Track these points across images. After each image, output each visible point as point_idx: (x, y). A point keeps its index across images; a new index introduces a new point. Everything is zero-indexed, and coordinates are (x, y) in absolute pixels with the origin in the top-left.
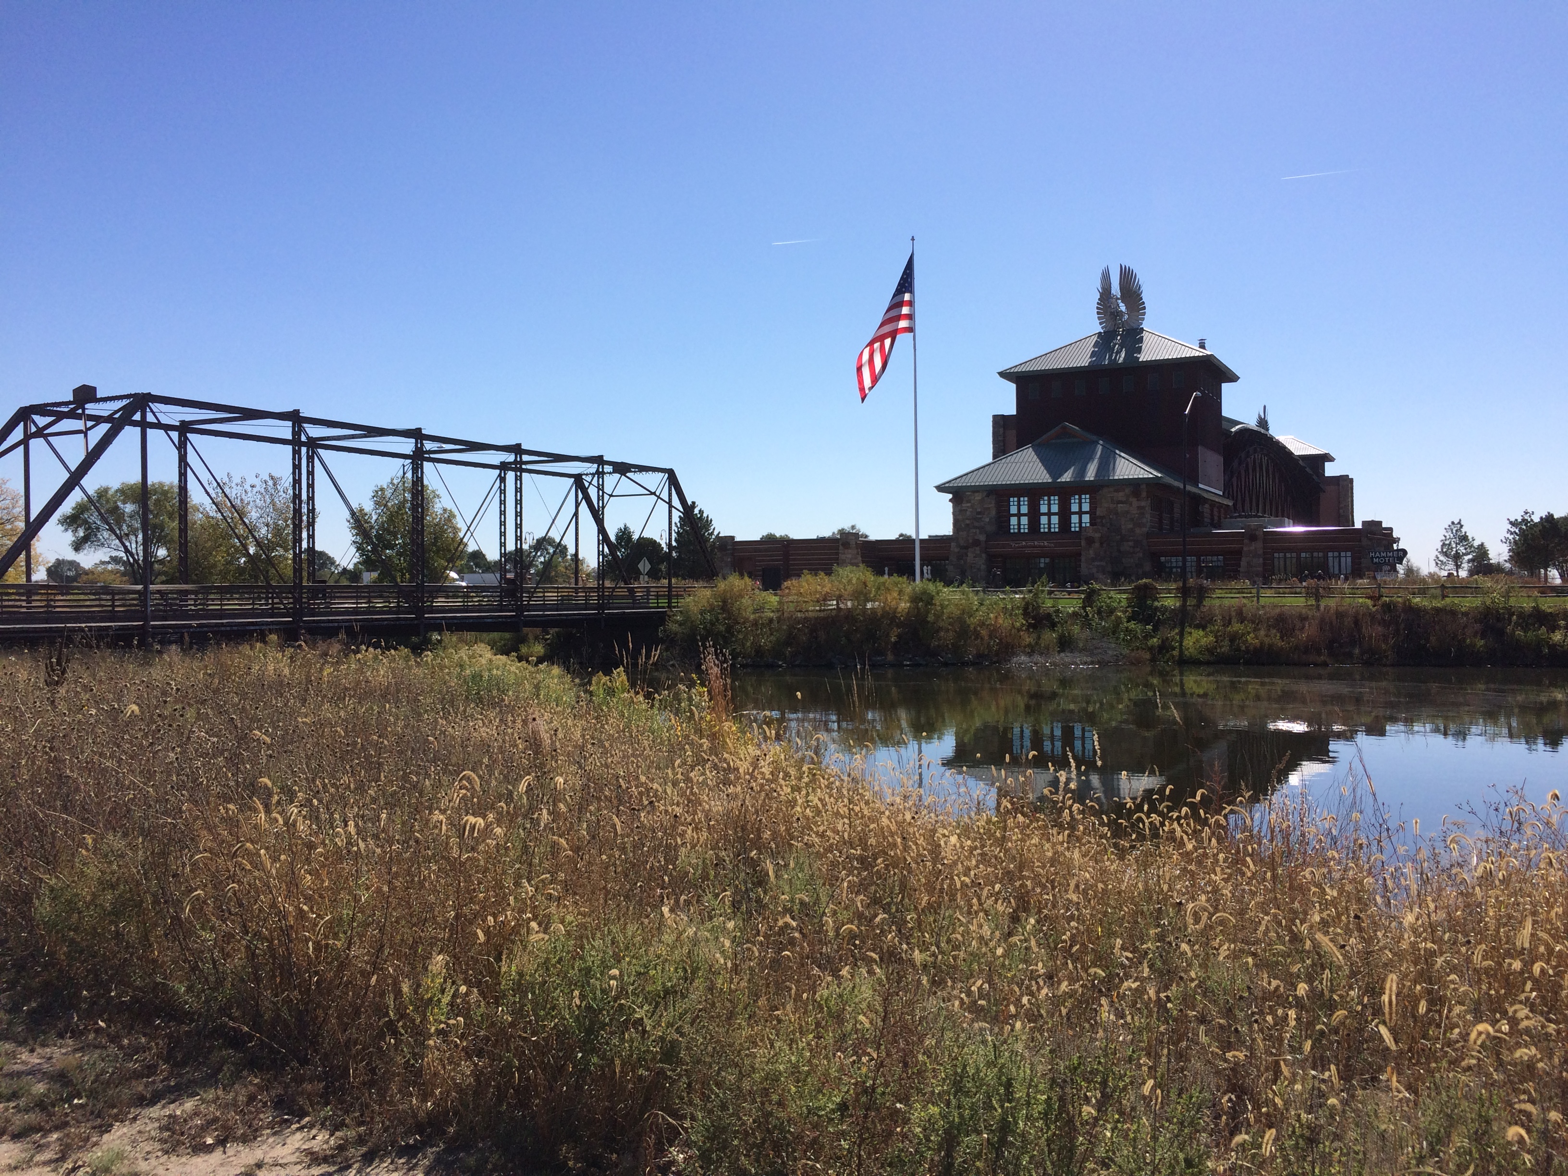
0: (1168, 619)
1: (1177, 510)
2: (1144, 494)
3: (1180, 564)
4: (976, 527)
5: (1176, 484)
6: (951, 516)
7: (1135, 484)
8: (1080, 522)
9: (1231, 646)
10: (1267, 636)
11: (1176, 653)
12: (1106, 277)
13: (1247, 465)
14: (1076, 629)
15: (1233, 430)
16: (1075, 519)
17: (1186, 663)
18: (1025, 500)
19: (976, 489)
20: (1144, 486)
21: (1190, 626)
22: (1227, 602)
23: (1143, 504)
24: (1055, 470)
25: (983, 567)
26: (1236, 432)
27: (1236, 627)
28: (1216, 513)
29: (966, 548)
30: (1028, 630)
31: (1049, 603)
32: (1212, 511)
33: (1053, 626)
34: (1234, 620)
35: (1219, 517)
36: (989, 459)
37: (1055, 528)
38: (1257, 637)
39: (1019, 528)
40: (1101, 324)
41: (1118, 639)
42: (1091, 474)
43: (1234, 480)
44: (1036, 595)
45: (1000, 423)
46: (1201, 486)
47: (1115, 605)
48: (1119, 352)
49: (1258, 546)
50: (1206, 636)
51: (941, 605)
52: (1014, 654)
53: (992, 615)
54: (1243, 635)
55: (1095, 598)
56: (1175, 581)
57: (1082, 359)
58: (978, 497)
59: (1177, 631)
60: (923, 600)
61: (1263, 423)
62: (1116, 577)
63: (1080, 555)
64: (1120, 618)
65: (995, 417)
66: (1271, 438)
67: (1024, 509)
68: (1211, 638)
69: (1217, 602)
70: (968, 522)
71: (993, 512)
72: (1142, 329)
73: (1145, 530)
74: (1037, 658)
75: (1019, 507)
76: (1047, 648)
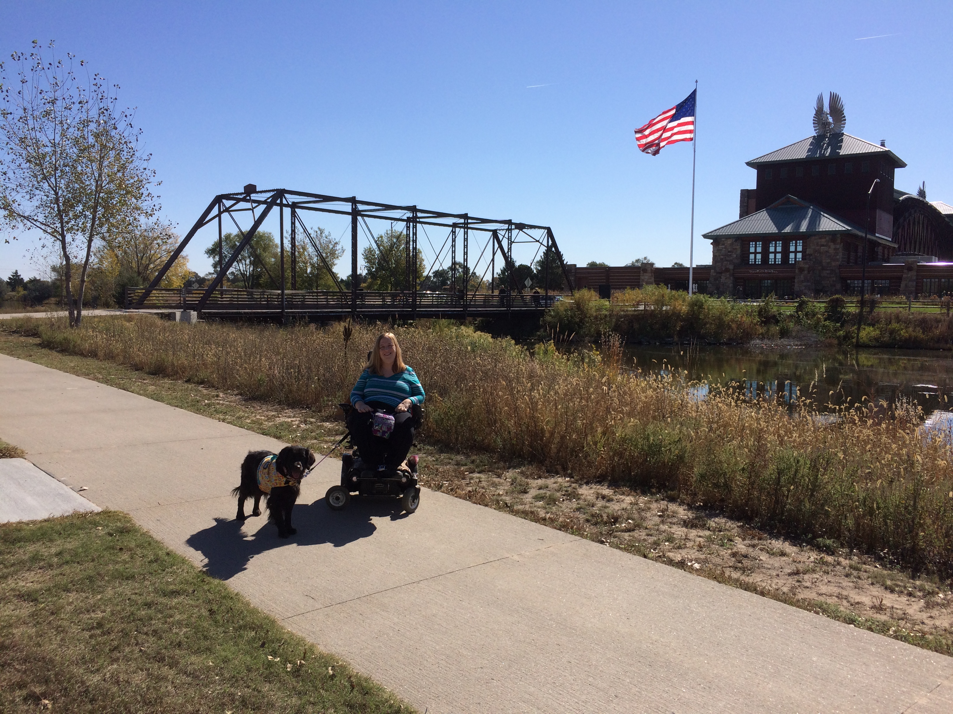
0: (851, 320)
1: (860, 249)
2: (839, 241)
3: (860, 285)
4: (727, 261)
5: (860, 234)
6: (712, 253)
7: (833, 235)
8: (796, 258)
9: (890, 337)
10: (914, 331)
11: (854, 340)
12: (820, 100)
13: (909, 221)
14: (791, 325)
15: (901, 199)
16: (792, 256)
17: (860, 346)
18: (759, 244)
19: (728, 237)
20: (839, 236)
21: (865, 324)
22: (889, 311)
23: (838, 246)
24: (780, 225)
25: (731, 285)
26: (903, 200)
27: (895, 325)
28: (886, 252)
29: (721, 273)
30: (761, 325)
31: (775, 309)
32: (884, 251)
33: (777, 322)
34: (893, 321)
35: (888, 255)
36: (738, 218)
37: (779, 262)
38: (907, 332)
39: (755, 261)
40: (815, 130)
41: (818, 331)
42: (803, 228)
43: (900, 230)
44: (767, 304)
45: (746, 195)
46: (877, 235)
47: (817, 310)
48: (826, 149)
49: (913, 274)
50: (875, 330)
51: (708, 309)
52: (752, 339)
53: (739, 316)
54: (898, 330)
55: (804, 306)
56: (857, 296)
57: (802, 154)
58: (729, 242)
59: (856, 327)
60: (697, 305)
61: (922, 193)
62: (818, 292)
63: (794, 278)
64: (820, 318)
65: (742, 191)
66: (927, 203)
67: (759, 250)
68: (878, 332)
69: (883, 310)
70: (722, 257)
71: (739, 252)
72: (843, 134)
73: (838, 263)
74: (766, 341)
75: (756, 248)
76: (773, 335)
